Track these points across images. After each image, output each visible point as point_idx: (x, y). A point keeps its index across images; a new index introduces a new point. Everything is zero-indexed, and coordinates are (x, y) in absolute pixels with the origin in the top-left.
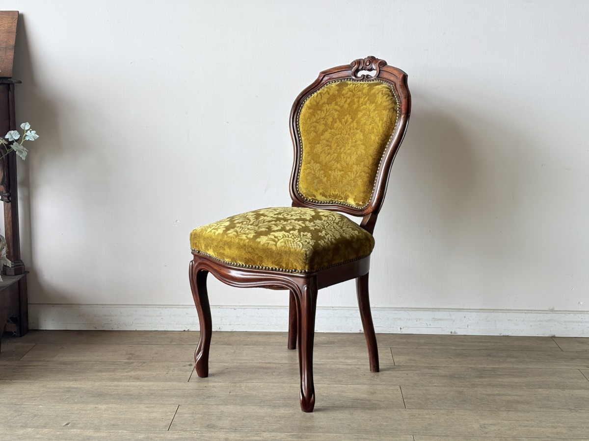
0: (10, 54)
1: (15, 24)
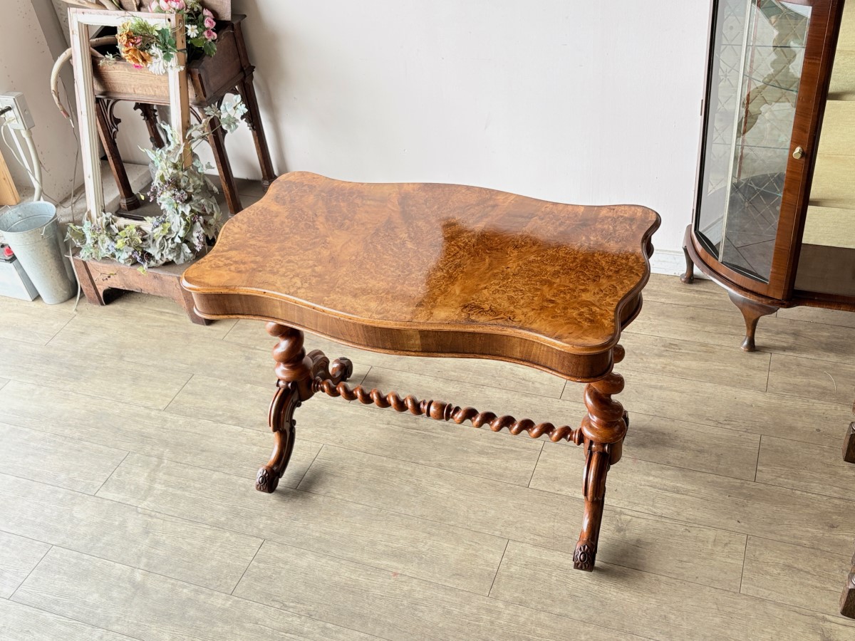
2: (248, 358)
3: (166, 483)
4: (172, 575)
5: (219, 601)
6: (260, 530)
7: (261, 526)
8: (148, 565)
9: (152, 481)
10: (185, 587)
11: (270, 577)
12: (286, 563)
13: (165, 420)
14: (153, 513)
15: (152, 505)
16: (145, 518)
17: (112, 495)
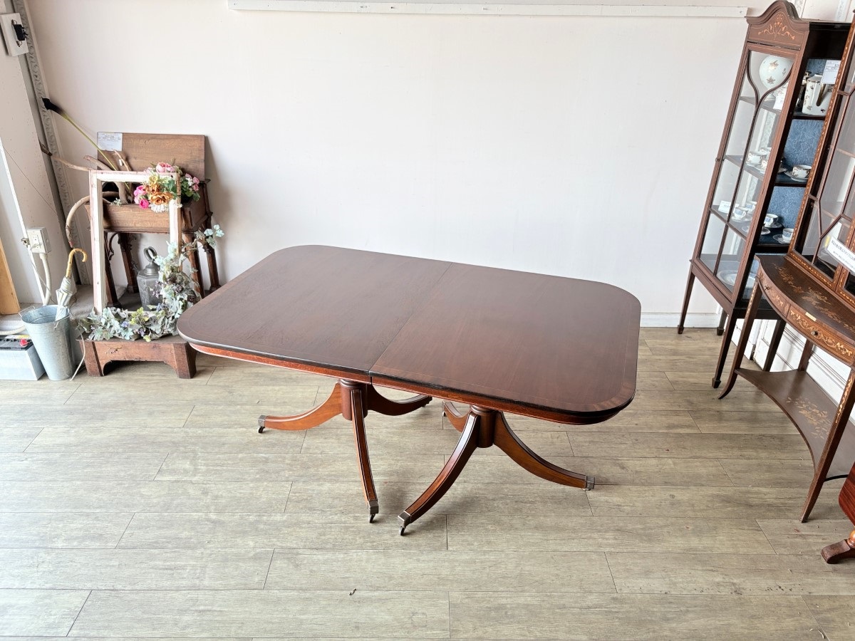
0: (202, 166)
1: (203, 145)
2: (230, 392)
3: (207, 465)
4: (237, 511)
5: (278, 518)
6: (288, 478)
7: (287, 476)
8: (215, 509)
9: (194, 465)
10: (250, 515)
11: (307, 499)
12: (314, 490)
13: (186, 432)
14: (205, 482)
15: (201, 478)
16: (201, 485)
17: (167, 478)
